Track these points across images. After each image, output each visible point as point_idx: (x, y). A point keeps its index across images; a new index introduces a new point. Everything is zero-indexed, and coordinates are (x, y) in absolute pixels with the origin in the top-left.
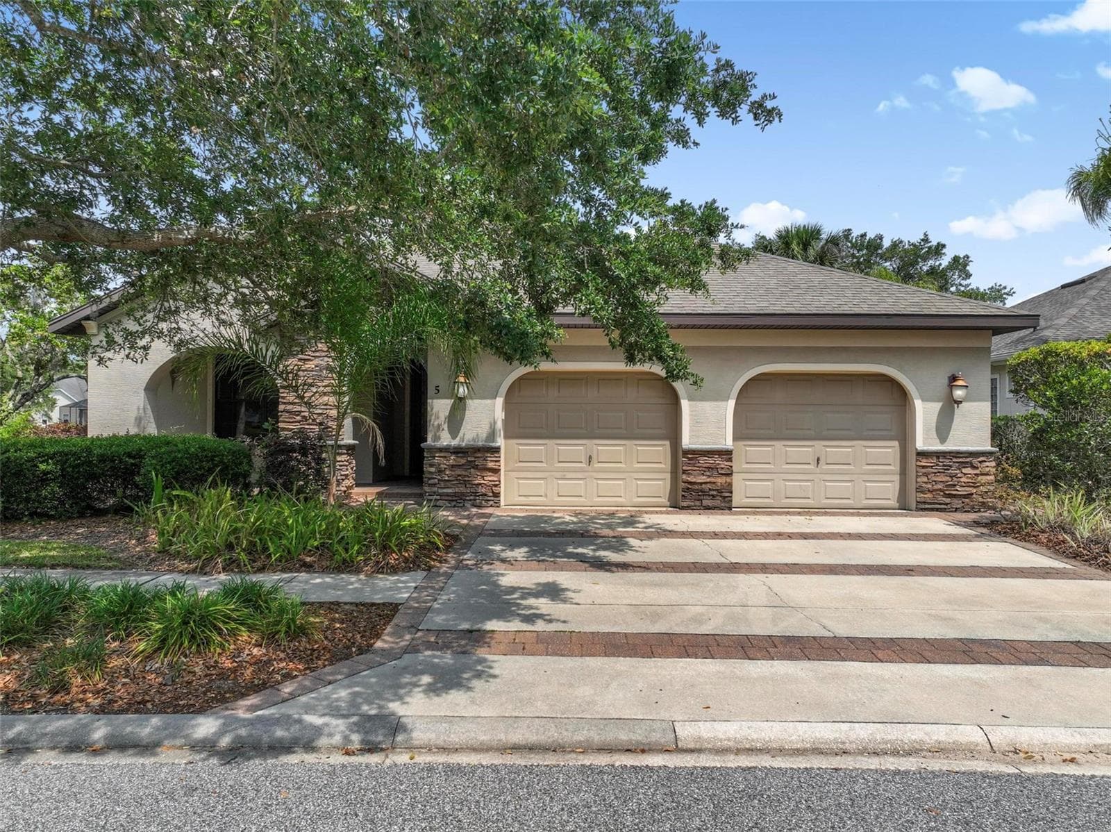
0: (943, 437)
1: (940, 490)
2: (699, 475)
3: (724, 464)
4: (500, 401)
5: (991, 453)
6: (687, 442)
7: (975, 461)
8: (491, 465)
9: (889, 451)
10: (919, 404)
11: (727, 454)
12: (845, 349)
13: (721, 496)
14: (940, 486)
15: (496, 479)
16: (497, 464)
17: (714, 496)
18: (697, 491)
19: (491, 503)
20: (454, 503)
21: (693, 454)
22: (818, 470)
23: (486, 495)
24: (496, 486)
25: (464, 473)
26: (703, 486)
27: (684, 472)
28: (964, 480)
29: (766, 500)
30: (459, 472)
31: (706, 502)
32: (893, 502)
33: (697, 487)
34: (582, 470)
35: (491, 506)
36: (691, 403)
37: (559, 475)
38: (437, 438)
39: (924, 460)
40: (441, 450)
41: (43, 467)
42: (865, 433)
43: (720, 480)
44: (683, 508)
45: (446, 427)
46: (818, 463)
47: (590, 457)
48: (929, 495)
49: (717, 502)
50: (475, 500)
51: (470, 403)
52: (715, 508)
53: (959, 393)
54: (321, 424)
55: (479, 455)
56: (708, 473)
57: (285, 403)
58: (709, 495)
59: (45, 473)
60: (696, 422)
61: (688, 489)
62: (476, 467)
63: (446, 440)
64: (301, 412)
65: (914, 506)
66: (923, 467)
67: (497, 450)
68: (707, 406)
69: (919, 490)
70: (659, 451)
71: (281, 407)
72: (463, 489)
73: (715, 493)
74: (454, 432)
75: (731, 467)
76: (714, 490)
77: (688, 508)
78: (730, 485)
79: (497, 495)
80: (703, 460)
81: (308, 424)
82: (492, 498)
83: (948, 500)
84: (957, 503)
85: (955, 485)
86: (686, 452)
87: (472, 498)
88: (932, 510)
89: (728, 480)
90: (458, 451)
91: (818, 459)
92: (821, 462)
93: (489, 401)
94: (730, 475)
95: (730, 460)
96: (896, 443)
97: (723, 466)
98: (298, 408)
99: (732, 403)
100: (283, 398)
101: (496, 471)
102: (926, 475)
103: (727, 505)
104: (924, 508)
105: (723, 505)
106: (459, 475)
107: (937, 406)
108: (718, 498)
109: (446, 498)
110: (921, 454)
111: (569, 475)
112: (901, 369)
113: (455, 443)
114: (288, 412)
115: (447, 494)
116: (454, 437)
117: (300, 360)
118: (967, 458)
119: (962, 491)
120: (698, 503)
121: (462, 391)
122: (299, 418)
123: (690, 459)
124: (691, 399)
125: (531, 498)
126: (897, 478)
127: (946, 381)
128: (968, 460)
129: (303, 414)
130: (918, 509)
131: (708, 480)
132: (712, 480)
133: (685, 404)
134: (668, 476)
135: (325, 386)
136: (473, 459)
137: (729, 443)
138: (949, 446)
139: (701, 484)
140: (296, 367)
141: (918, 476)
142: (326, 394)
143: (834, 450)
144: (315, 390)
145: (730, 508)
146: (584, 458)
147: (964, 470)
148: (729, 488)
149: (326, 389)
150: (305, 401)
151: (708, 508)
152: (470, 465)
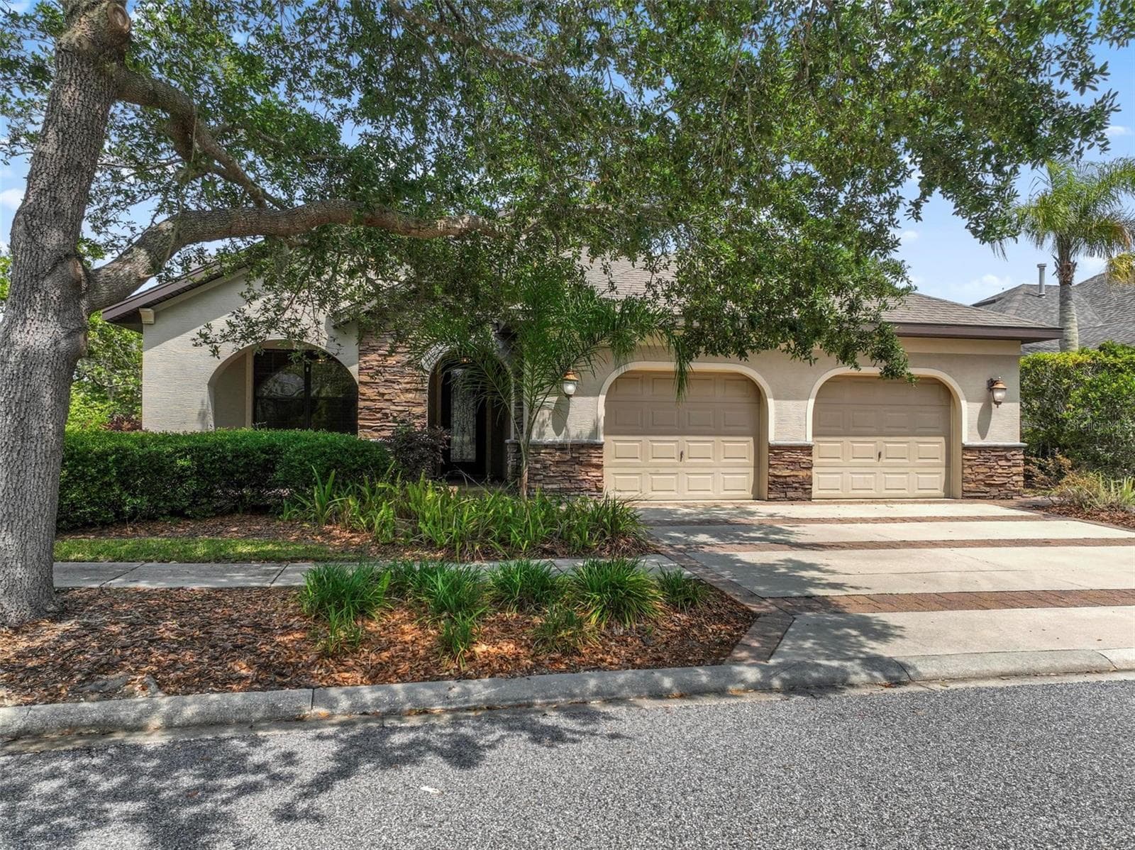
0: (983, 434)
1: (981, 480)
2: (784, 469)
3: (805, 458)
4: (602, 398)
5: (1020, 447)
6: (773, 437)
7: (1009, 455)
8: (595, 461)
9: (936, 446)
10: (964, 403)
11: (807, 449)
13: (802, 488)
14: (981, 477)
15: (599, 474)
16: (601, 460)
17: (796, 488)
18: (782, 484)
21: (778, 450)
22: (880, 464)
23: (589, 490)
24: (599, 481)
25: (569, 469)
26: (787, 479)
27: (770, 466)
28: (1000, 471)
29: (836, 492)
30: (564, 468)
31: (790, 494)
32: (940, 492)
33: (781, 480)
34: (674, 466)
36: (776, 402)
37: (652, 470)
38: (541, 434)
39: (969, 454)
40: (546, 446)
41: (180, 462)
42: (918, 430)
43: (802, 474)
44: (769, 500)
46: (879, 457)
47: (682, 454)
48: (973, 485)
49: (800, 494)
51: (575, 401)
52: (797, 499)
53: (998, 395)
54: (403, 421)
55: (583, 451)
56: (791, 467)
57: (365, 400)
58: (792, 487)
59: (183, 469)
60: (780, 421)
61: (774, 482)
62: (580, 464)
63: (550, 436)
64: (382, 409)
65: (959, 493)
66: (969, 460)
67: (600, 446)
68: (790, 405)
69: (965, 480)
70: (743, 447)
71: (361, 404)
72: (568, 485)
73: (797, 485)
74: (559, 428)
75: (811, 461)
76: (796, 483)
77: (775, 499)
78: (810, 477)
79: (600, 490)
80: (787, 455)
81: (389, 422)
82: (596, 493)
83: (988, 489)
84: (994, 491)
85: (992, 476)
86: (772, 448)
87: (577, 493)
88: (975, 497)
89: (809, 473)
90: (562, 448)
91: (880, 454)
92: (883, 456)
93: (592, 399)
94: (809, 468)
95: (810, 455)
96: (942, 439)
97: (804, 460)
98: (379, 405)
99: (811, 402)
100: (363, 394)
101: (599, 467)
102: (970, 467)
103: (808, 496)
104: (969, 496)
105: (804, 496)
106: (564, 471)
107: (979, 406)
108: (800, 490)
109: (552, 494)
110: (967, 449)
111: (663, 470)
112: (949, 373)
113: (559, 439)
114: (367, 409)
115: (553, 490)
116: (558, 433)
117: (380, 355)
118: (1001, 452)
119: (998, 481)
120: (783, 495)
121: (570, 388)
122: (379, 415)
123: (776, 454)
124: (776, 398)
125: (627, 493)
126: (943, 470)
127: (985, 385)
128: (1003, 453)
129: (386, 411)
130: (964, 497)
131: (792, 473)
132: (795, 473)
133: (771, 402)
134: (751, 470)
135: (408, 383)
136: (577, 455)
137: (809, 440)
138: (988, 442)
139: (785, 477)
140: (375, 363)
141: (963, 468)
142: (408, 391)
143: (893, 445)
144: (397, 387)
145: (810, 499)
146: (676, 454)
147: (1000, 463)
148: (809, 481)
149: (408, 386)
150: (386, 397)
151: (792, 499)
152: (576, 462)
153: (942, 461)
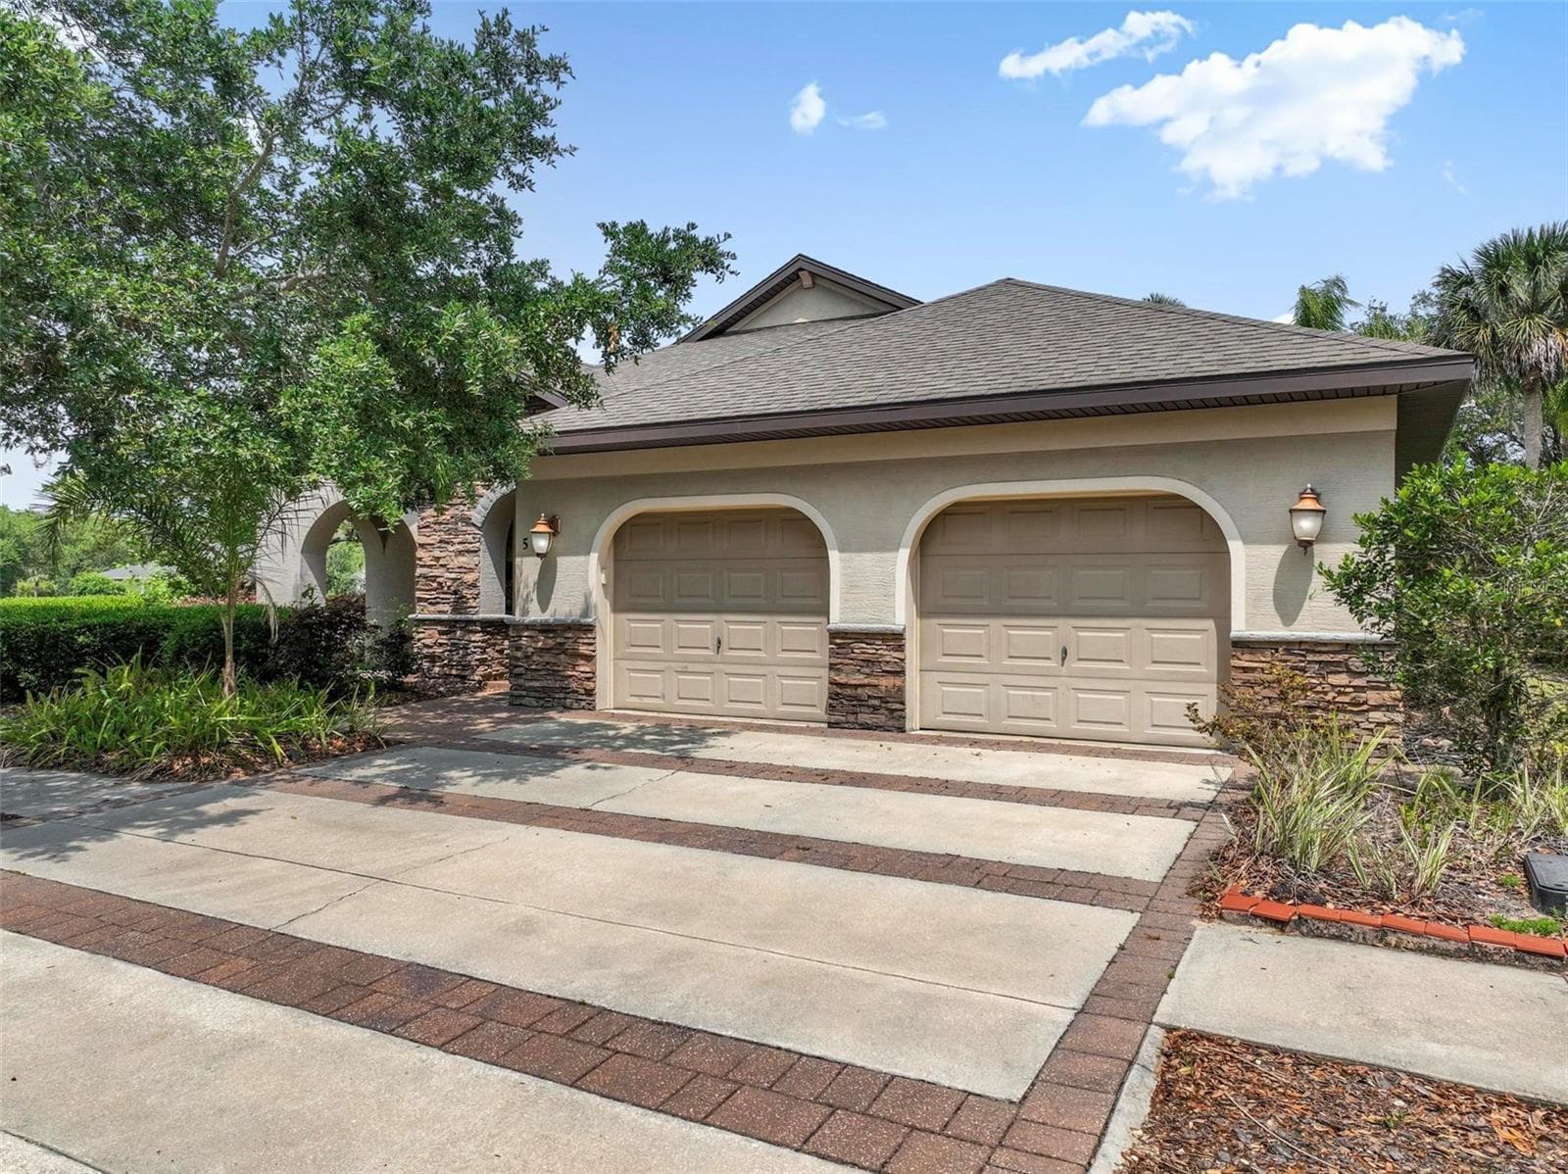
0: (1288, 612)
2: (853, 672)
3: (891, 655)
4: (595, 557)
6: (837, 617)
7: (1356, 661)
8: (583, 649)
10: (1236, 549)
11: (895, 639)
12: (1095, 452)
13: (887, 709)
15: (588, 670)
16: (591, 648)
17: (875, 708)
18: (851, 698)
19: (583, 703)
20: (541, 702)
21: (845, 639)
22: (1065, 671)
23: (577, 692)
24: (589, 679)
25: (553, 660)
26: (860, 691)
27: (833, 667)
28: (1331, 697)
29: (976, 719)
30: (547, 658)
31: (864, 718)
33: (849, 692)
34: (707, 661)
35: (583, 708)
36: (843, 555)
37: (679, 666)
38: (525, 612)
39: (1247, 657)
40: (528, 627)
42: (1150, 604)
43: (885, 682)
44: (831, 726)
45: (534, 596)
46: (1064, 659)
47: (719, 642)
49: (881, 718)
50: (565, 698)
51: (560, 563)
52: (877, 727)
53: (1306, 525)
54: (457, 592)
55: (570, 635)
56: (867, 670)
57: (422, 566)
58: (869, 706)
60: (851, 586)
61: (837, 694)
62: (566, 653)
63: (535, 615)
64: (437, 577)
66: (1245, 670)
67: (591, 628)
68: (868, 559)
70: (812, 632)
71: (419, 571)
72: (551, 683)
73: (876, 702)
74: (544, 602)
75: (902, 660)
76: (876, 698)
77: (837, 725)
78: (901, 690)
79: (590, 693)
80: (859, 647)
81: (445, 593)
82: (584, 697)
86: (836, 635)
87: (562, 695)
89: (898, 683)
90: (546, 629)
91: (1065, 652)
92: (1069, 656)
93: (582, 558)
94: (900, 673)
95: (901, 648)
96: (1210, 624)
97: (887, 659)
98: (436, 572)
99: (904, 555)
100: (420, 559)
101: (589, 658)
102: (1248, 684)
103: (896, 724)
105: (890, 723)
106: (547, 663)
107: (1276, 553)
108: (883, 711)
109: (533, 694)
110: (1239, 645)
111: (692, 667)
112: (1199, 483)
113: (546, 617)
114: (424, 578)
115: (534, 689)
116: (544, 609)
118: (1337, 655)
120: (851, 718)
121: (542, 545)
122: (435, 585)
123: (840, 646)
124: (843, 549)
125: (646, 700)
126: (1211, 690)
128: (1339, 658)
129: (440, 580)
131: (866, 681)
132: (873, 681)
133: (834, 556)
134: (825, 673)
136: (562, 640)
137: (900, 621)
138: (1300, 630)
139: (856, 686)
140: (432, 520)
141: (1233, 687)
142: (460, 553)
143: (1092, 635)
144: (451, 548)
145: (902, 730)
146: (710, 642)
147: (1333, 679)
148: (899, 695)
149: (460, 547)
150: (441, 562)
151: (868, 728)
152: (560, 648)
153: (1209, 669)
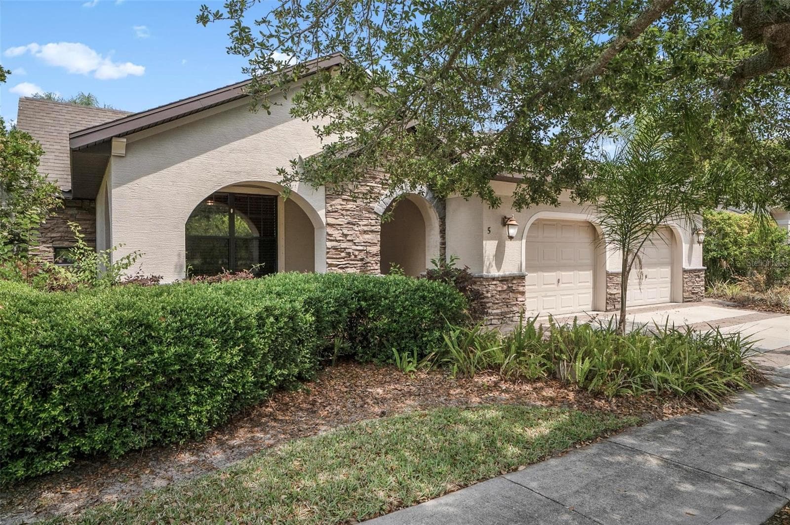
0: (690, 262)
1: (690, 290)
2: (613, 289)
4: (524, 241)
5: (703, 269)
6: (609, 267)
7: (699, 274)
8: (521, 289)
10: (683, 244)
14: (690, 288)
15: (523, 299)
16: (524, 288)
18: (612, 299)
20: (501, 321)
21: (611, 275)
22: (646, 283)
24: (524, 304)
25: (507, 297)
27: (608, 287)
28: (697, 284)
30: (504, 296)
32: (668, 299)
33: (612, 297)
34: (555, 290)
37: (543, 294)
38: (489, 269)
39: (686, 275)
42: (660, 260)
44: (607, 311)
45: (494, 263)
46: (646, 278)
47: (559, 280)
48: (687, 294)
49: (620, 305)
51: (507, 242)
53: (700, 238)
54: (362, 260)
55: (514, 282)
56: (616, 288)
57: (332, 241)
58: (617, 302)
60: (611, 255)
61: (609, 298)
62: (513, 291)
63: (494, 273)
64: (345, 249)
65: (681, 300)
66: (686, 278)
67: (524, 277)
69: (684, 291)
70: (586, 274)
71: (329, 244)
72: (506, 310)
73: (619, 300)
74: (499, 266)
76: (619, 298)
77: (609, 310)
79: (524, 311)
80: (614, 279)
81: (351, 260)
83: (693, 296)
84: (695, 297)
85: (694, 287)
86: (607, 275)
87: (511, 315)
88: (688, 301)
90: (503, 280)
93: (518, 243)
96: (669, 268)
98: (343, 245)
101: (523, 293)
102: (686, 282)
104: (686, 301)
106: (504, 299)
107: (688, 245)
109: (497, 317)
110: (685, 271)
111: (549, 294)
113: (500, 273)
114: (334, 249)
115: (497, 314)
116: (499, 269)
117: (344, 200)
119: (696, 290)
120: (613, 307)
121: (513, 231)
122: (343, 255)
123: (610, 279)
126: (669, 285)
127: (690, 231)
128: (697, 273)
129: (347, 251)
130: (684, 302)
131: (617, 292)
134: (591, 291)
135: (365, 225)
136: (511, 285)
138: (692, 266)
139: (614, 294)
140: (340, 207)
141: (683, 284)
142: (365, 232)
143: (651, 270)
144: (357, 229)
146: (556, 282)
147: (696, 279)
149: (366, 228)
150: (349, 238)
151: (617, 310)
152: (511, 290)
153: (669, 279)
